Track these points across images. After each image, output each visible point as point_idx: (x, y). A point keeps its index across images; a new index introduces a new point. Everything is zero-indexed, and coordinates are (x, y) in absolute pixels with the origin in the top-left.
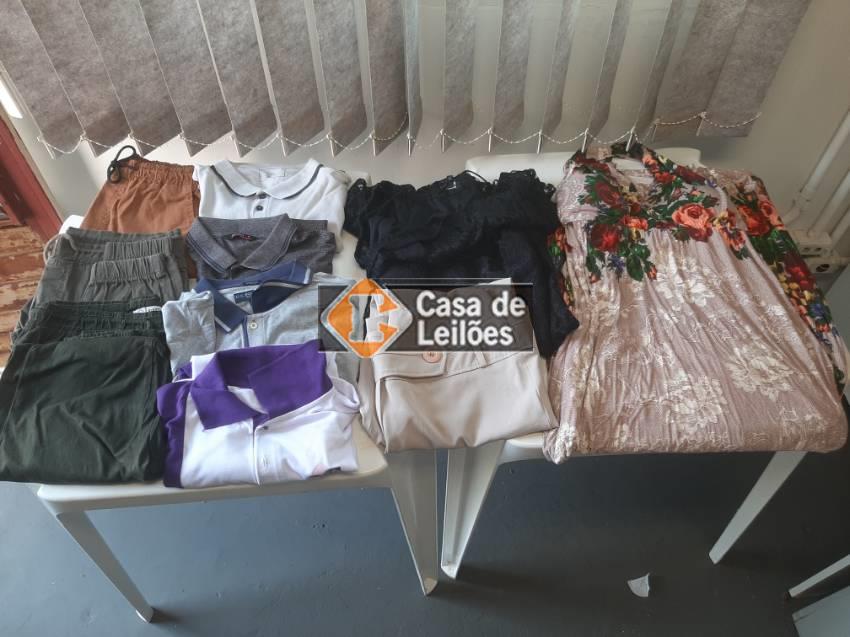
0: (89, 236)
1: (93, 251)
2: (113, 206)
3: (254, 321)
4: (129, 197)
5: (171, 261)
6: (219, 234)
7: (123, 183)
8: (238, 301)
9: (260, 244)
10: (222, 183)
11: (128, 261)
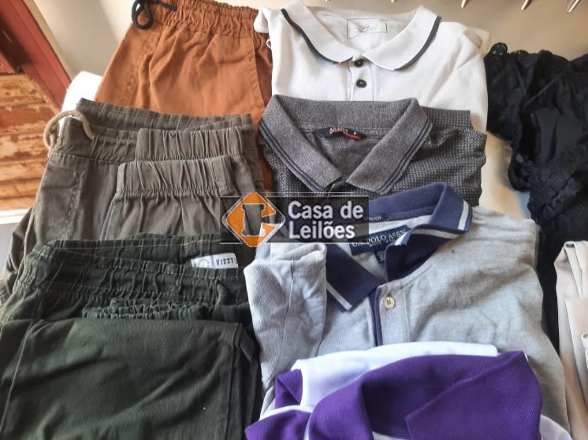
0: (112, 115)
1: (119, 141)
2: (141, 65)
3: (389, 295)
4: (165, 52)
5: (243, 169)
6: (309, 127)
7: (154, 29)
8: (356, 251)
9: (371, 146)
10: (302, 40)
11: (174, 163)
